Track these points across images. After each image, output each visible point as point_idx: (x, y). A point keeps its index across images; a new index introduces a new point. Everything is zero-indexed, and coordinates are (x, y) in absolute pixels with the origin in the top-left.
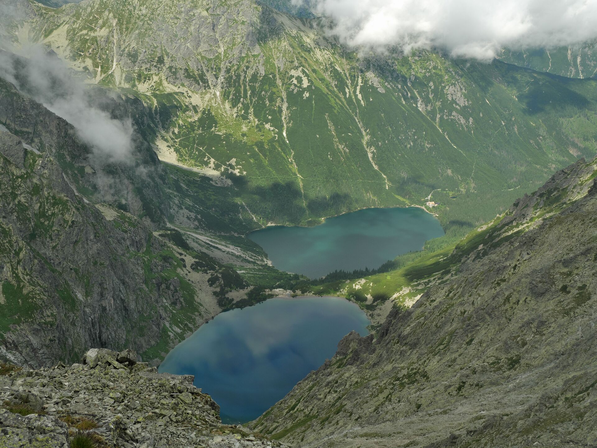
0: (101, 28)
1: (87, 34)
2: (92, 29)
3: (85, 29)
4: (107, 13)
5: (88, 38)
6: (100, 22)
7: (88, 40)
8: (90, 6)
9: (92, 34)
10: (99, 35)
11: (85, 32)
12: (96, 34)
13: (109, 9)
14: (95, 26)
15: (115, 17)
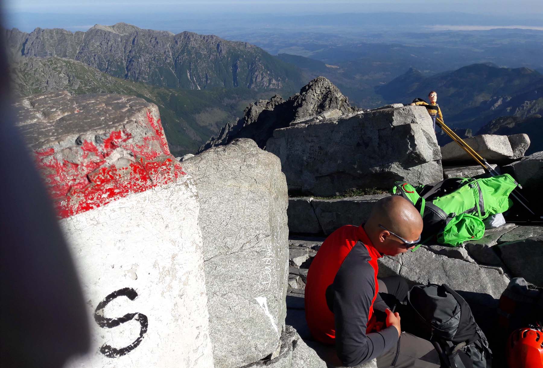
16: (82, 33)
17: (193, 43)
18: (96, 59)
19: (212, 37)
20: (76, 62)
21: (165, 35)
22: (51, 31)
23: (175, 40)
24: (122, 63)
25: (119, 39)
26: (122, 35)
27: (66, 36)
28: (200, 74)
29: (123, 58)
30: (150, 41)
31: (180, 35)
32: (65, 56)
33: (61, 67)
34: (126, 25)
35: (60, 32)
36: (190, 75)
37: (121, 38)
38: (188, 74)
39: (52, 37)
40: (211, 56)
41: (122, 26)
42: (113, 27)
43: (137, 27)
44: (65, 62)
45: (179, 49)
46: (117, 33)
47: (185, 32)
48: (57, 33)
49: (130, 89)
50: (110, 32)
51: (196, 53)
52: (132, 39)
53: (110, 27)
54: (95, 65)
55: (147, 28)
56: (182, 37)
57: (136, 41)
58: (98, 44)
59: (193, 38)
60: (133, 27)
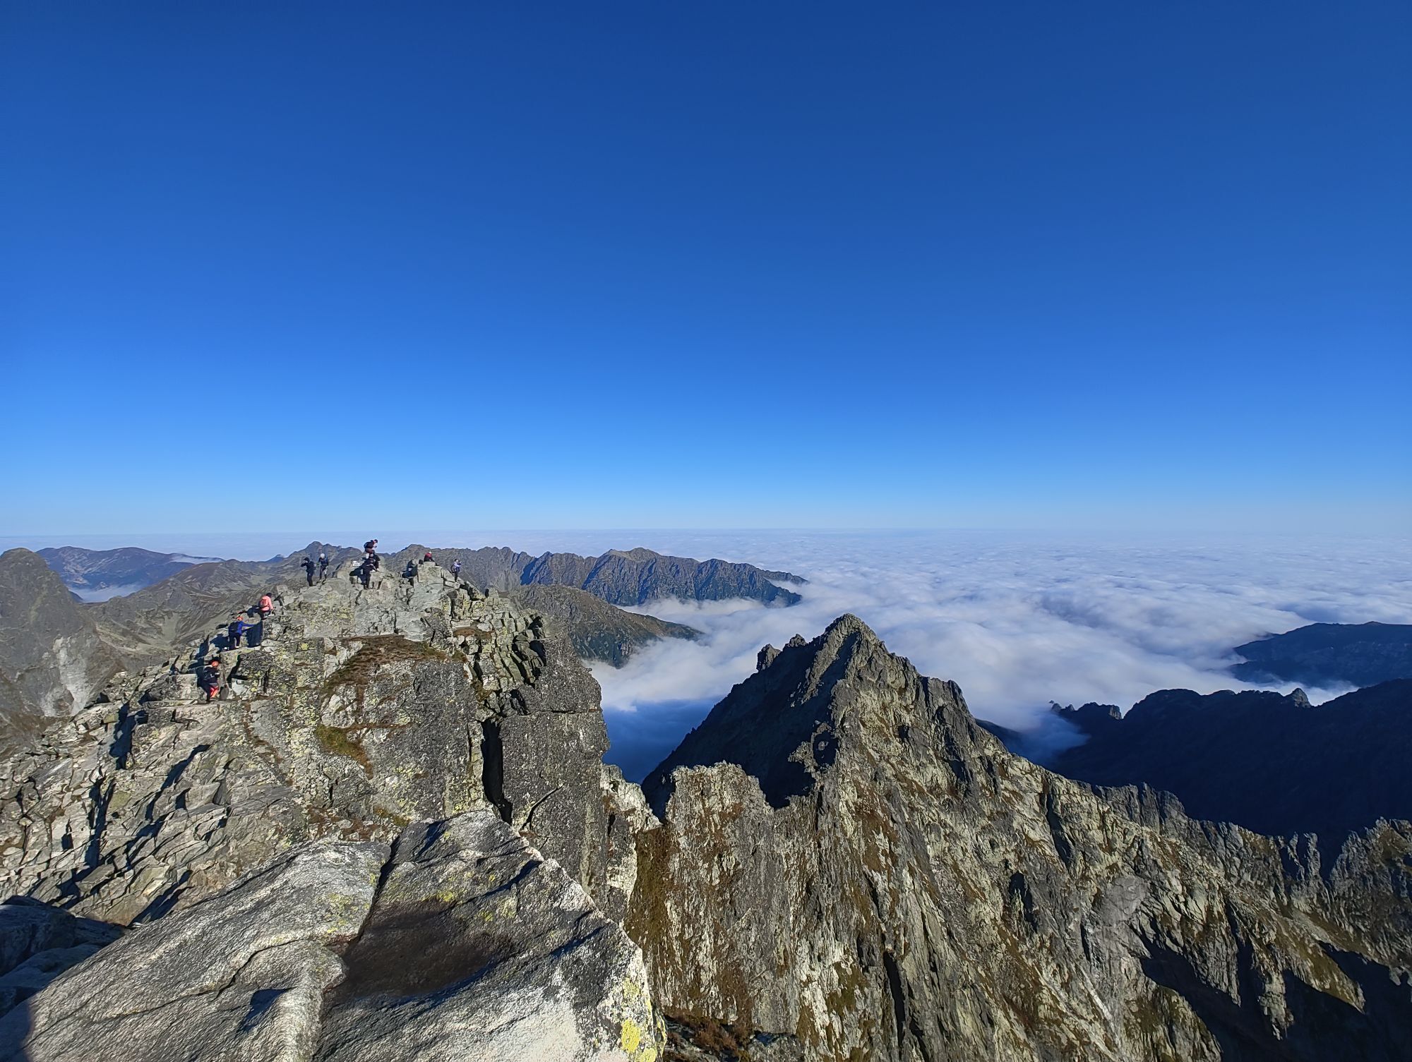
16: (594, 559)
17: (721, 573)
18: (606, 589)
19: (745, 565)
20: (582, 591)
21: (688, 563)
22: (561, 557)
23: (700, 567)
24: (635, 595)
25: (635, 567)
26: (638, 562)
27: (577, 562)
30: (670, 570)
31: (707, 563)
32: (571, 584)
33: (565, 597)
34: (644, 550)
35: (571, 557)
37: (637, 565)
39: (561, 563)
40: (743, 589)
41: (639, 552)
42: (630, 552)
43: (656, 554)
44: (569, 591)
46: (633, 560)
47: (712, 560)
48: (567, 559)
49: (640, 626)
50: (625, 559)
51: (724, 586)
52: (649, 567)
53: (626, 552)
54: (604, 596)
55: (668, 555)
56: (709, 566)
57: (653, 570)
58: (610, 571)
59: (722, 567)
60: (652, 553)
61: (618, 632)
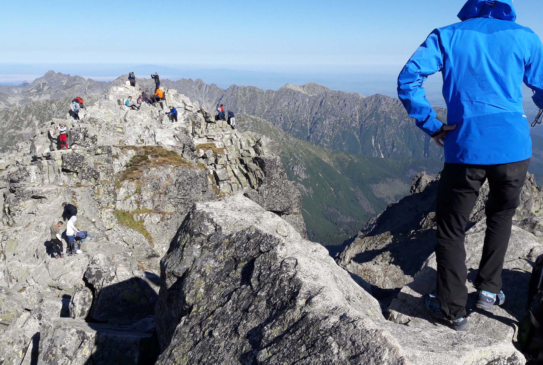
0: (26, 128)
1: (14, 132)
2: (18, 128)
3: (13, 128)
4: (31, 116)
5: (15, 135)
6: (26, 123)
7: (15, 136)
8: (17, 111)
9: (18, 132)
10: (24, 132)
11: (12, 130)
12: (22, 132)
13: (33, 114)
14: (21, 126)
15: (37, 119)
16: (273, 92)
17: (384, 107)
18: (282, 119)
20: (262, 120)
21: (355, 98)
22: (245, 89)
23: (365, 103)
24: (306, 125)
25: (307, 100)
26: (311, 95)
27: (258, 94)
28: (387, 140)
29: (308, 120)
30: (338, 103)
31: (371, 98)
32: (254, 114)
33: (248, 124)
34: (317, 85)
35: (253, 90)
36: (375, 141)
37: (310, 98)
38: (373, 140)
39: (244, 95)
40: (403, 122)
41: (312, 87)
42: (304, 86)
43: (327, 89)
44: (252, 119)
45: (367, 113)
46: (307, 93)
47: (377, 95)
48: (250, 90)
49: (310, 152)
50: (299, 92)
51: (385, 118)
52: (320, 100)
53: (300, 86)
54: (280, 125)
55: (337, 90)
56: (373, 100)
57: (323, 103)
58: (286, 103)
59: (385, 102)
60: (323, 88)
61: (291, 155)
